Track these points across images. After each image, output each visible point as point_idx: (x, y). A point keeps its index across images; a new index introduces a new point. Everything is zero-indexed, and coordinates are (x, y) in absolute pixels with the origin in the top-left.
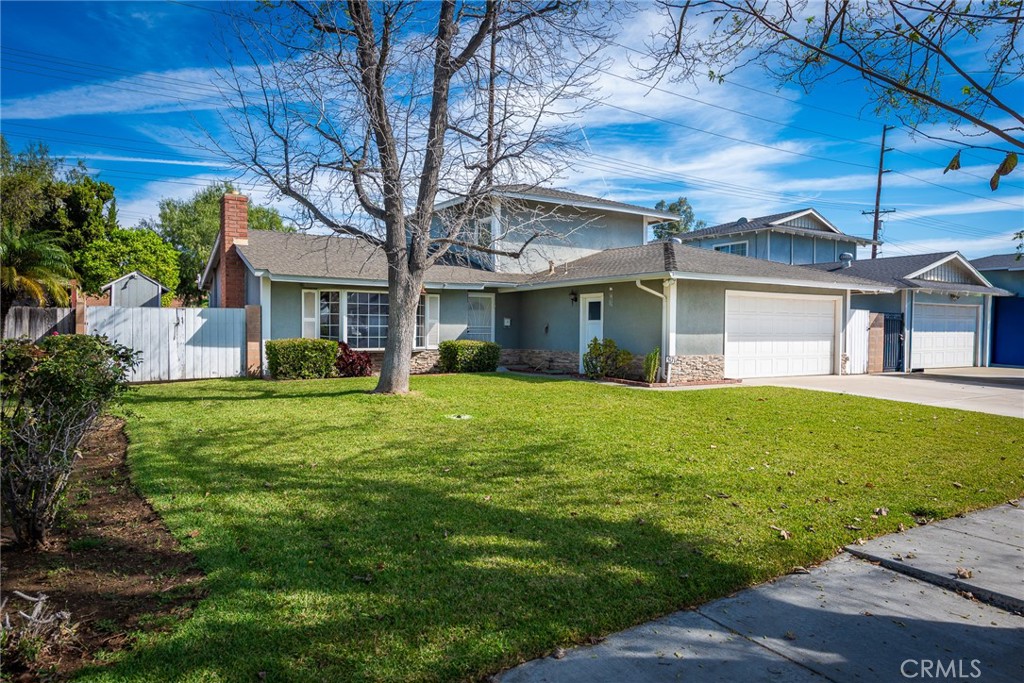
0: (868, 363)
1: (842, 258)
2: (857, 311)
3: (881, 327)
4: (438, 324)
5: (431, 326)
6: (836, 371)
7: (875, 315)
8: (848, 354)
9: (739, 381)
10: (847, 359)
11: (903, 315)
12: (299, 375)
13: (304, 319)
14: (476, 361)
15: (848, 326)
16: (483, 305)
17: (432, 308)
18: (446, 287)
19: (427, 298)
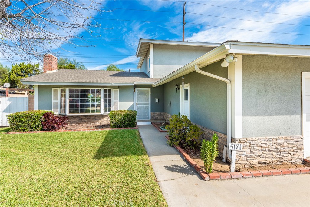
4: (118, 102)
5: (115, 103)
13: (53, 101)
16: (144, 93)
17: (115, 94)
18: (113, 85)
19: (113, 90)
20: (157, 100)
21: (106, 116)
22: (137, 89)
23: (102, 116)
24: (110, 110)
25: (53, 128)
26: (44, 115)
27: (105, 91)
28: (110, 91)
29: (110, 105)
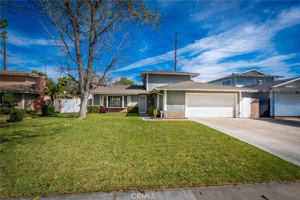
0: (251, 114)
1: (258, 82)
2: (245, 98)
3: (257, 103)
4: (130, 102)
5: (129, 103)
6: (236, 117)
7: (254, 99)
8: (240, 111)
9: (188, 118)
10: (240, 113)
11: (270, 99)
12: (91, 113)
13: (100, 101)
14: (132, 111)
15: (240, 103)
16: (144, 98)
17: (129, 99)
18: (128, 94)
19: (128, 97)
20: (150, 102)
21: (125, 109)
22: (140, 96)
23: (123, 109)
24: (126, 106)
25: (104, 112)
26: (100, 107)
27: (125, 97)
28: (127, 97)
29: (126, 104)
